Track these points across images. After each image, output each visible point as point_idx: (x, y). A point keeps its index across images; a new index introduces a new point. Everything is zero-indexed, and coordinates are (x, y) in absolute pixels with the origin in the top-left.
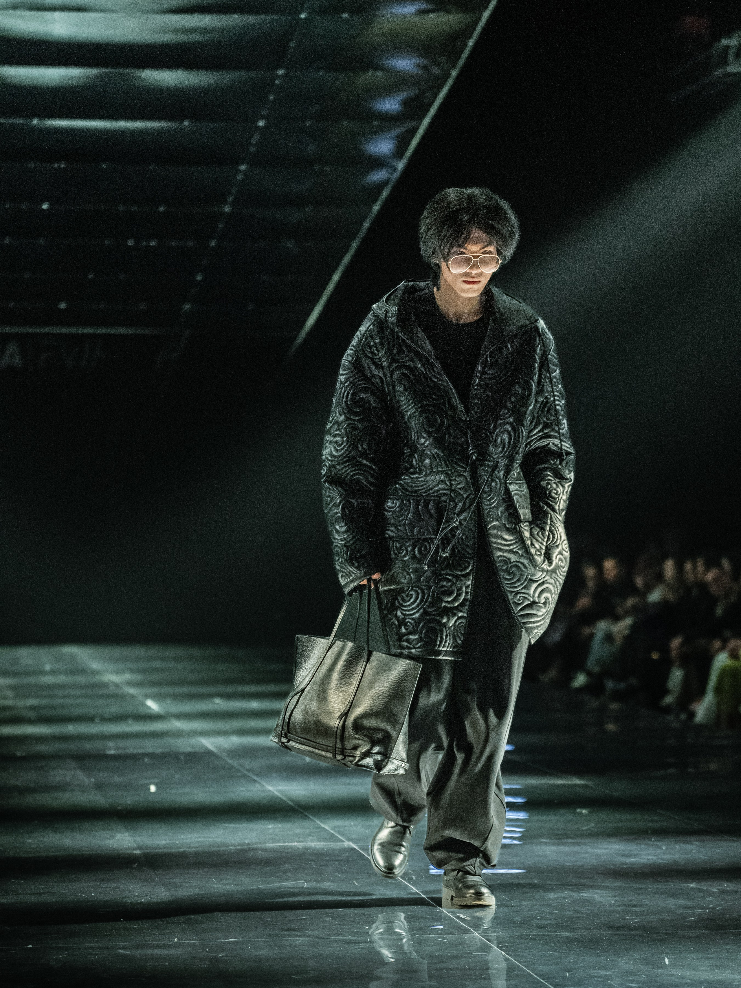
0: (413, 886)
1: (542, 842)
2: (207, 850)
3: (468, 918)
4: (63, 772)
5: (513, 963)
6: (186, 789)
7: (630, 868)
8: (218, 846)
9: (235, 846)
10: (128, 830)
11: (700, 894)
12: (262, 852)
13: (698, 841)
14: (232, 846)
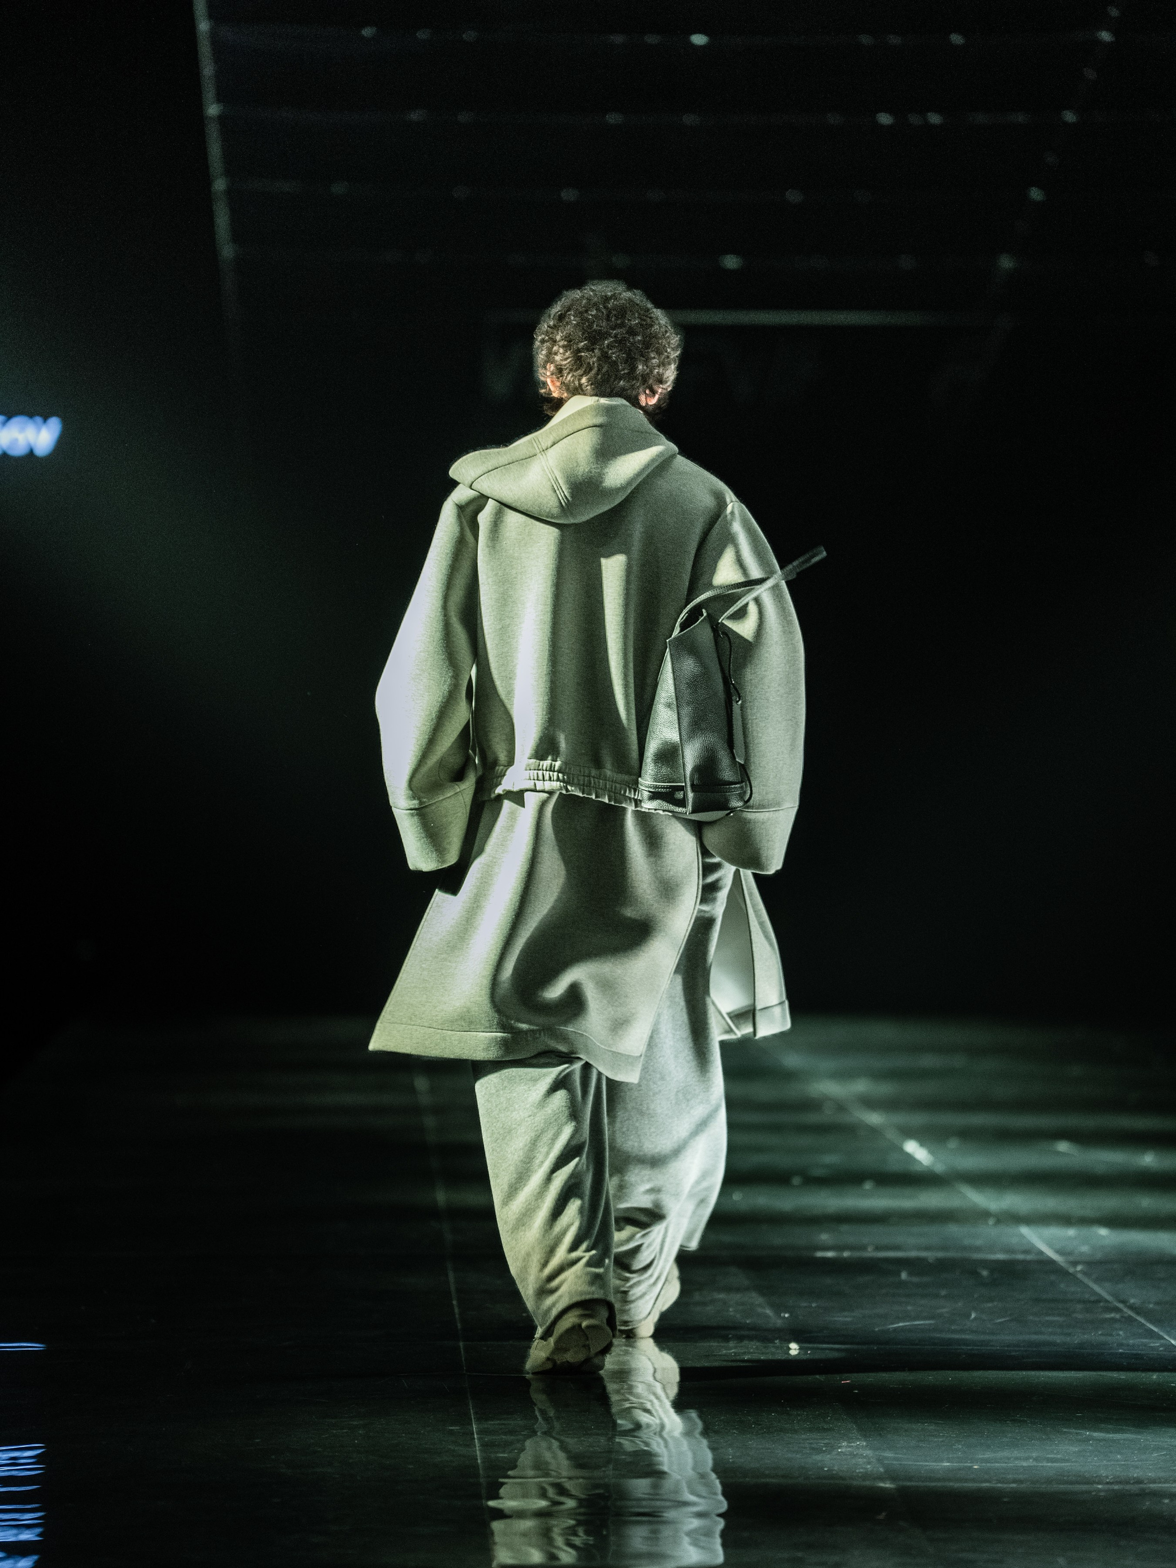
2: (1043, 1488)
4: (722, 1296)
8: (1067, 1483)
9: (1107, 1483)
10: (865, 1433)
12: (1172, 1500)
14: (1099, 1483)
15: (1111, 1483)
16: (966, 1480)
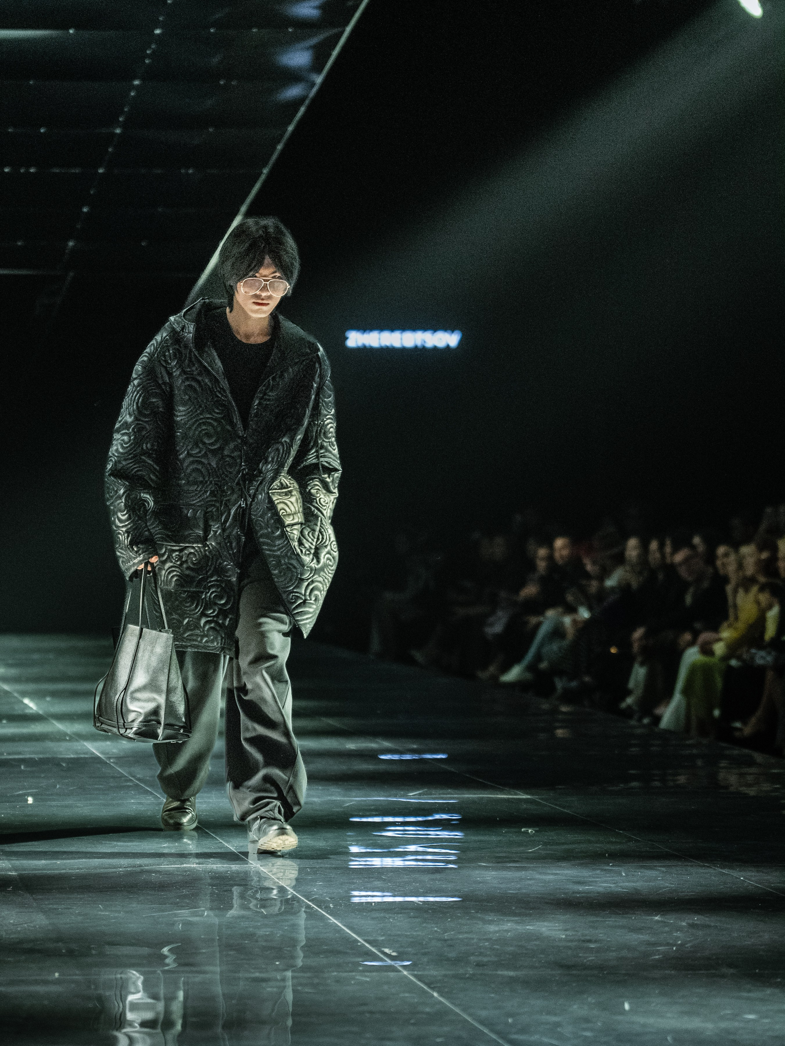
0: (331, 915)
1: (480, 866)
2: (93, 871)
3: (394, 954)
5: (446, 1006)
6: (69, 802)
7: (583, 897)
9: (125, 868)
11: (667, 929)
12: (157, 874)
13: (664, 866)
14: (121, 867)
15: (127, 867)
16: (54, 870)
